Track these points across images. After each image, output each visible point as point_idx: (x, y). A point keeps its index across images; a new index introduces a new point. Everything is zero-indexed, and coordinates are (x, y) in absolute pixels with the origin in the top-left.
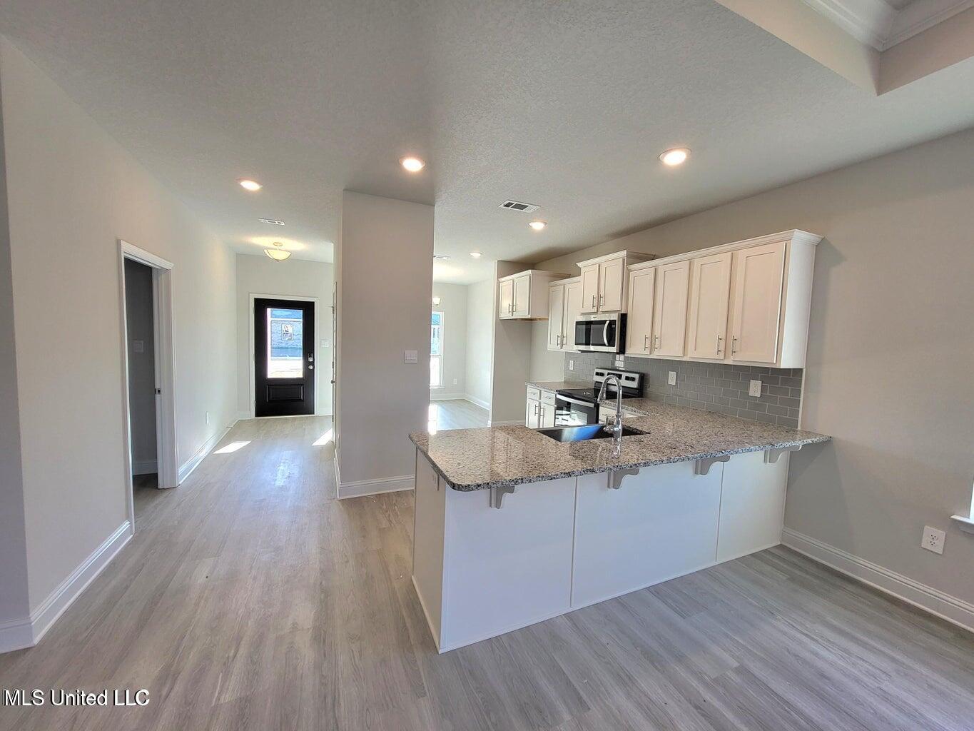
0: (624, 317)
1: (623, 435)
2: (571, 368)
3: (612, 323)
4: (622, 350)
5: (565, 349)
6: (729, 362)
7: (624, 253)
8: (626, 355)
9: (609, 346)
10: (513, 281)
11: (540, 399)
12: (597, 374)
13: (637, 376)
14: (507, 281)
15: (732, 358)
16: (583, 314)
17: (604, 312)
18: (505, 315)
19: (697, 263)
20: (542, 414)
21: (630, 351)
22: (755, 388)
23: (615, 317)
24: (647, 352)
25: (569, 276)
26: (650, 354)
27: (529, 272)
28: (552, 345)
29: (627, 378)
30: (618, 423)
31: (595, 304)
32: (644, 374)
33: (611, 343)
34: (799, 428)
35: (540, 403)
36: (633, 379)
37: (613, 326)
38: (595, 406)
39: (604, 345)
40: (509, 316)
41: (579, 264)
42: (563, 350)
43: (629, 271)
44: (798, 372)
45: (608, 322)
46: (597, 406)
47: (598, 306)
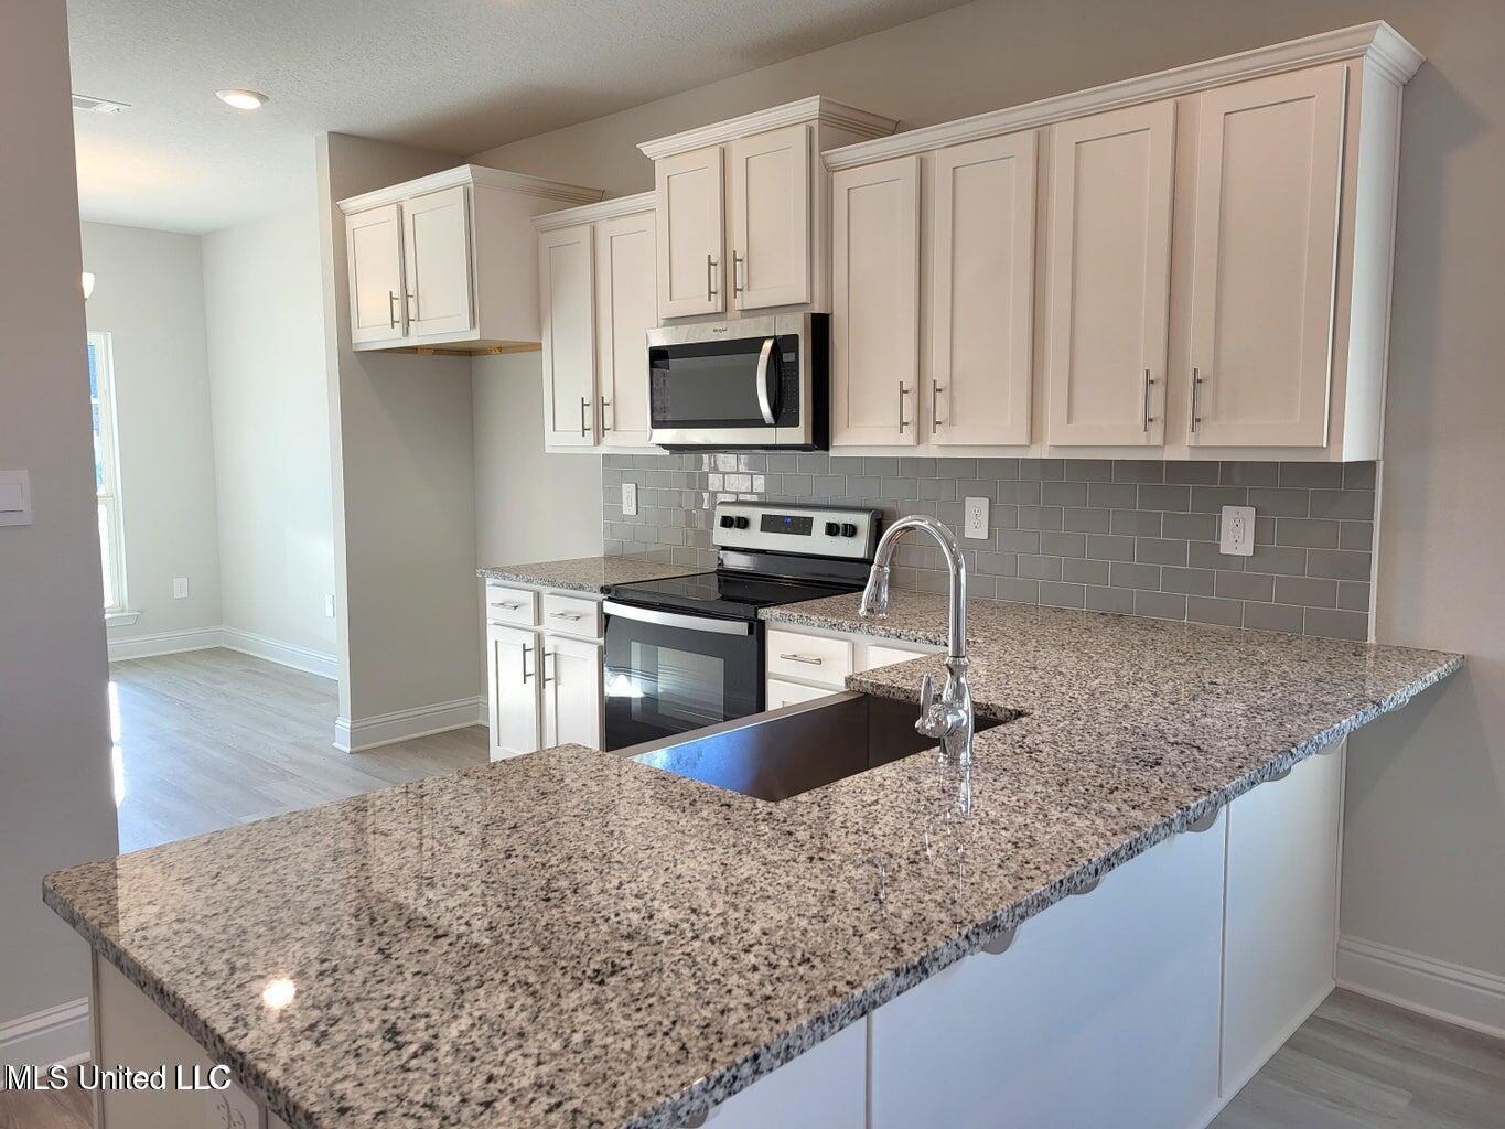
0: (821, 326)
1: (977, 729)
2: (629, 508)
3: (784, 345)
4: (821, 436)
5: (612, 444)
6: (1178, 453)
7: (810, 107)
8: (833, 453)
9: (775, 426)
10: (401, 210)
11: (539, 620)
12: (727, 522)
13: (862, 521)
14: (374, 211)
15: (1189, 439)
16: (674, 321)
17: (747, 312)
18: (376, 330)
19: (1063, 138)
20: (549, 673)
21: (850, 440)
22: (1237, 533)
23: (796, 326)
24: (908, 437)
25: (601, 196)
26: (919, 441)
27: (463, 173)
28: (563, 432)
29: (832, 529)
30: (958, 693)
31: (717, 285)
32: (883, 512)
33: (783, 413)
34: (1372, 639)
35: (539, 638)
36: (850, 531)
37: (788, 357)
38: (750, 631)
39: (759, 422)
40: (393, 338)
41: (649, 149)
42: (603, 450)
43: (830, 170)
44: (1365, 469)
45: (768, 345)
46: (758, 630)
47: (728, 289)
